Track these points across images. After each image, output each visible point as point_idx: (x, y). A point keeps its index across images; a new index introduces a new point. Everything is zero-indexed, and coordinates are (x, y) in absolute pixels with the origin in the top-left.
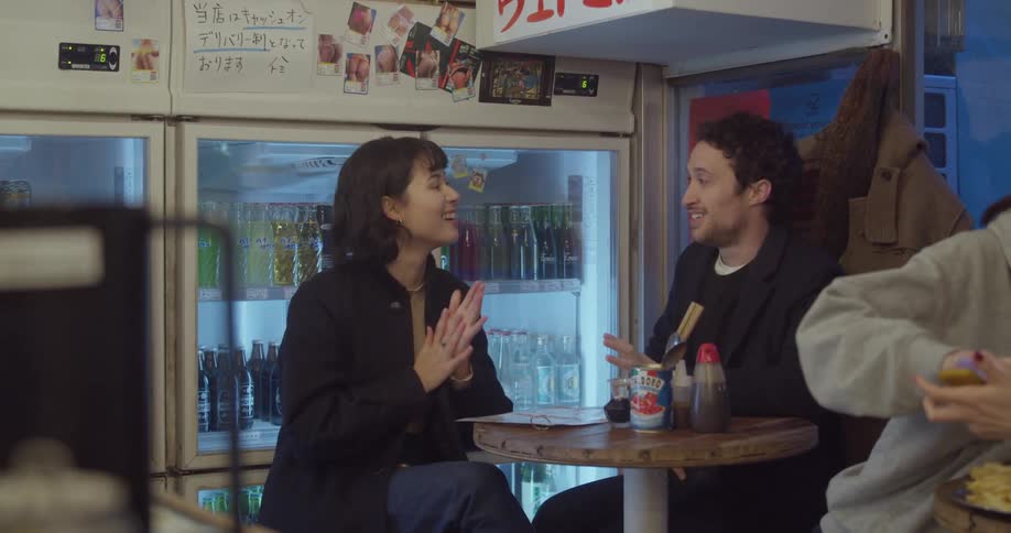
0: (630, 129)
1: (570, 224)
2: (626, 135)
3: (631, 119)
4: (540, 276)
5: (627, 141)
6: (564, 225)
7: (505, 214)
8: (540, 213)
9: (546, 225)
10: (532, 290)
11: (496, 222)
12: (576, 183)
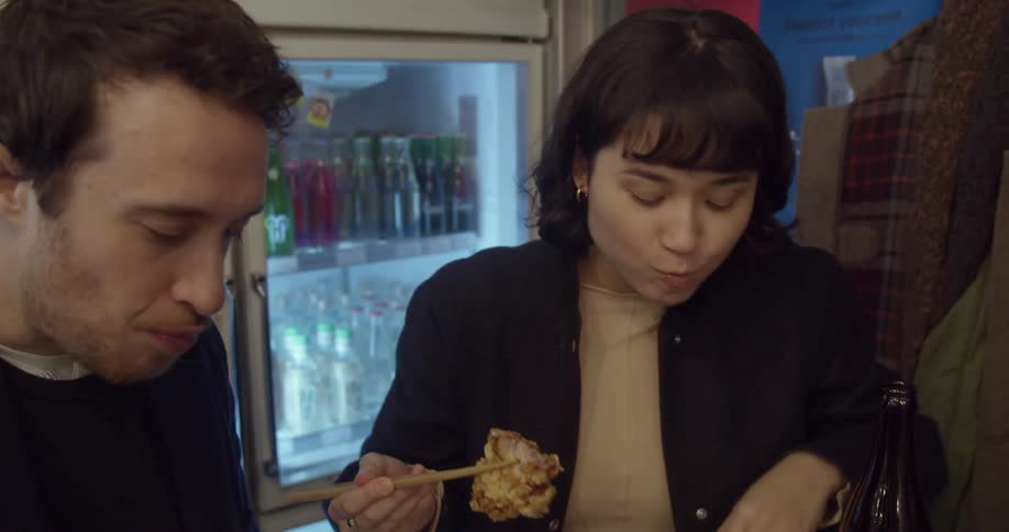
0: (543, 32)
1: (461, 160)
2: (537, 41)
3: (544, 17)
4: (423, 233)
5: (538, 50)
6: (454, 163)
7: (375, 151)
8: (420, 150)
9: (430, 164)
10: (413, 254)
11: (362, 160)
12: (469, 106)
